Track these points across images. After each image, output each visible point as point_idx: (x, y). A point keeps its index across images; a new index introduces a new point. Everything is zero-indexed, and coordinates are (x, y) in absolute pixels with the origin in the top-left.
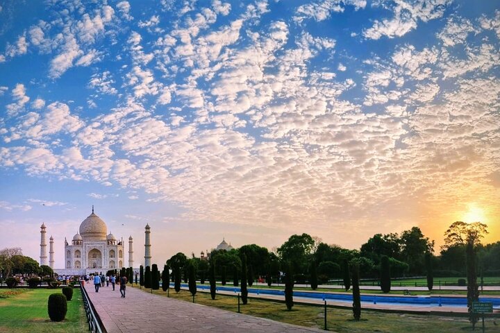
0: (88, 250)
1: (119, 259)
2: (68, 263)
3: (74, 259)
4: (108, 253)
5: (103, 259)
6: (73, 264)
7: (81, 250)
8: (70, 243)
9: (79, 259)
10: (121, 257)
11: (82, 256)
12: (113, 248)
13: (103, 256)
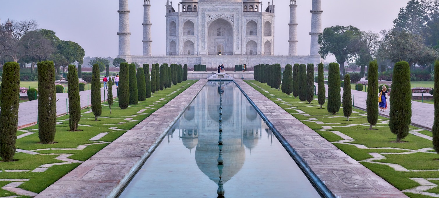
0: (208, 21)
1: (265, 38)
2: (172, 44)
3: (182, 38)
4: (244, 27)
5: (235, 38)
6: (181, 48)
7: (195, 21)
8: (178, 8)
9: (191, 38)
10: (269, 33)
11: (195, 33)
12: (254, 18)
13: (235, 33)
